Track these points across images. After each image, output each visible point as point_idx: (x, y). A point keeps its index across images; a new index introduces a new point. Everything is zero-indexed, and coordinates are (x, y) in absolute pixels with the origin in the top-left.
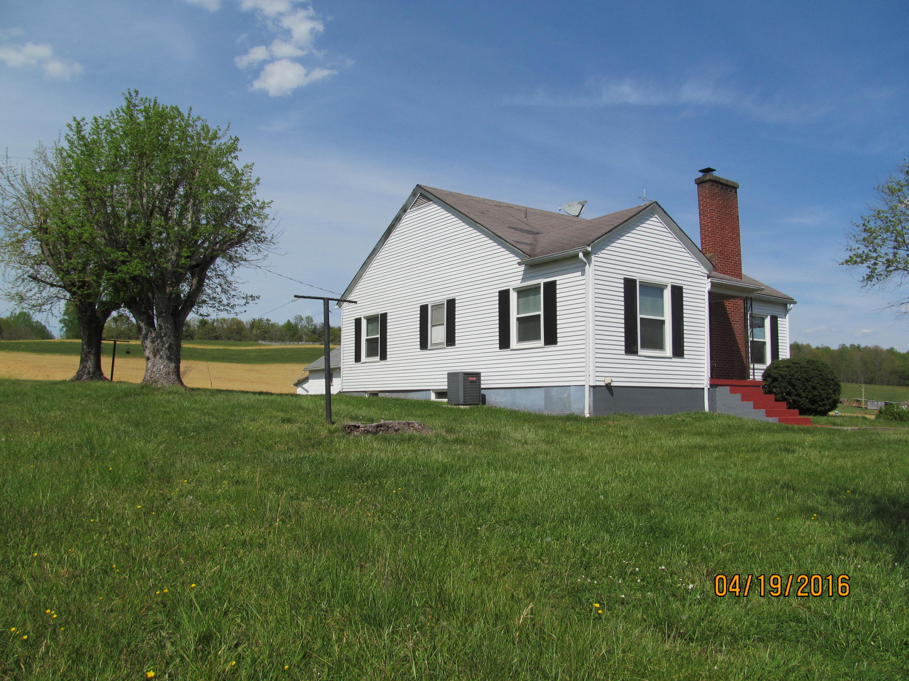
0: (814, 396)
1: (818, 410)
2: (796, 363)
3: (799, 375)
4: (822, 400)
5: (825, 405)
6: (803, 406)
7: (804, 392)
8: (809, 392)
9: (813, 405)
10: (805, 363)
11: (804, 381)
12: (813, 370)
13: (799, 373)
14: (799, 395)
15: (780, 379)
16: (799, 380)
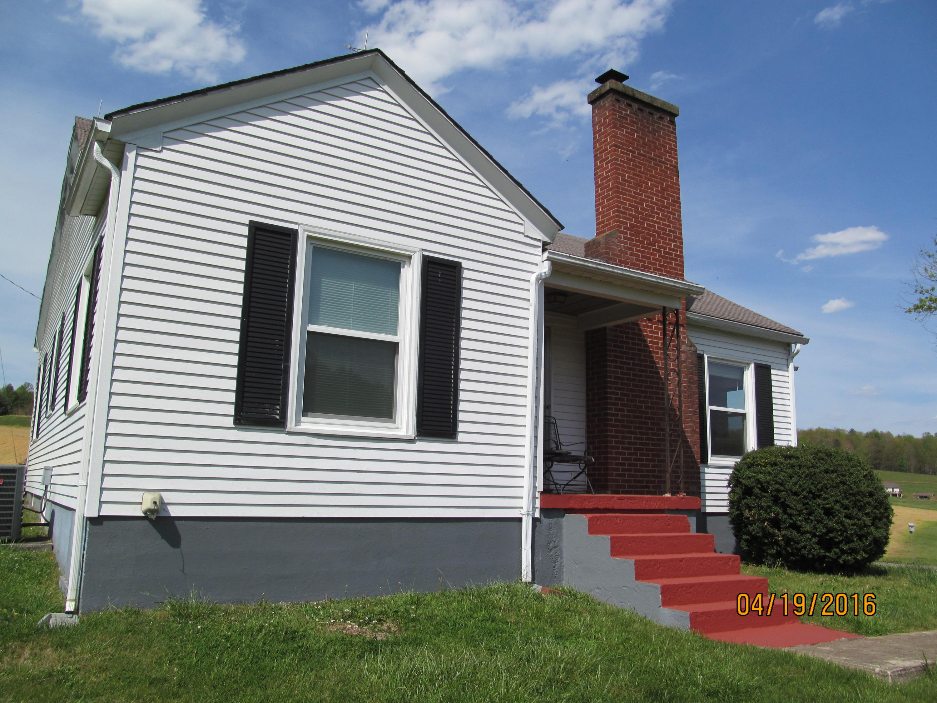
0: (830, 530)
1: (841, 561)
2: (790, 457)
3: (795, 484)
4: (849, 540)
5: (853, 551)
6: (804, 552)
7: (806, 520)
8: (819, 522)
9: (830, 552)
10: (810, 457)
11: (805, 497)
12: (826, 471)
13: (795, 479)
14: (795, 527)
15: (757, 491)
16: (796, 494)
